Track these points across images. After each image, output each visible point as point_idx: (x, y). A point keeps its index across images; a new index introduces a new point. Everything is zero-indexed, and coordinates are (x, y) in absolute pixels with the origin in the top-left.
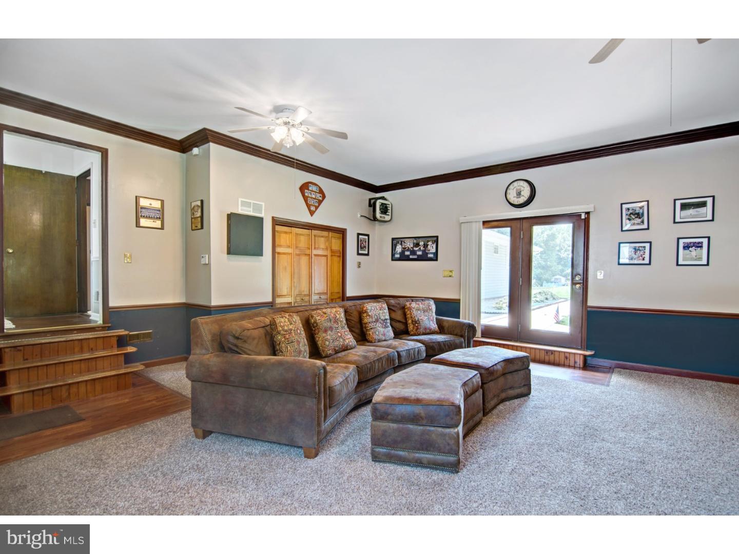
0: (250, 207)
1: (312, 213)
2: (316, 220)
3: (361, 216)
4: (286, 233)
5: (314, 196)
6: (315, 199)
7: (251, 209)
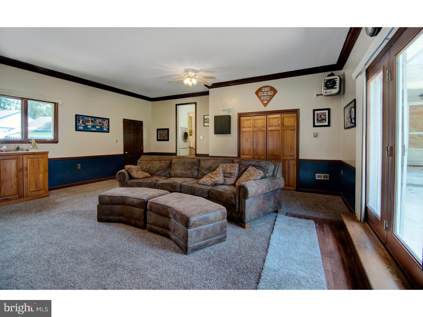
0: (226, 111)
1: (265, 105)
2: (269, 108)
3: (317, 95)
4: (248, 120)
5: (266, 94)
6: (267, 95)
7: (226, 112)
